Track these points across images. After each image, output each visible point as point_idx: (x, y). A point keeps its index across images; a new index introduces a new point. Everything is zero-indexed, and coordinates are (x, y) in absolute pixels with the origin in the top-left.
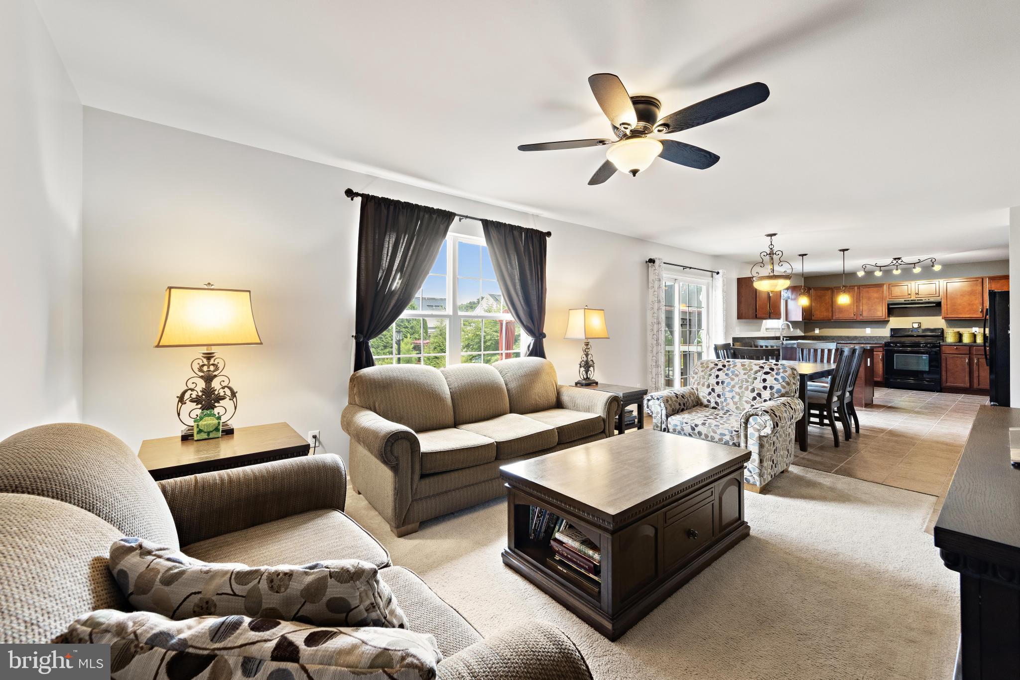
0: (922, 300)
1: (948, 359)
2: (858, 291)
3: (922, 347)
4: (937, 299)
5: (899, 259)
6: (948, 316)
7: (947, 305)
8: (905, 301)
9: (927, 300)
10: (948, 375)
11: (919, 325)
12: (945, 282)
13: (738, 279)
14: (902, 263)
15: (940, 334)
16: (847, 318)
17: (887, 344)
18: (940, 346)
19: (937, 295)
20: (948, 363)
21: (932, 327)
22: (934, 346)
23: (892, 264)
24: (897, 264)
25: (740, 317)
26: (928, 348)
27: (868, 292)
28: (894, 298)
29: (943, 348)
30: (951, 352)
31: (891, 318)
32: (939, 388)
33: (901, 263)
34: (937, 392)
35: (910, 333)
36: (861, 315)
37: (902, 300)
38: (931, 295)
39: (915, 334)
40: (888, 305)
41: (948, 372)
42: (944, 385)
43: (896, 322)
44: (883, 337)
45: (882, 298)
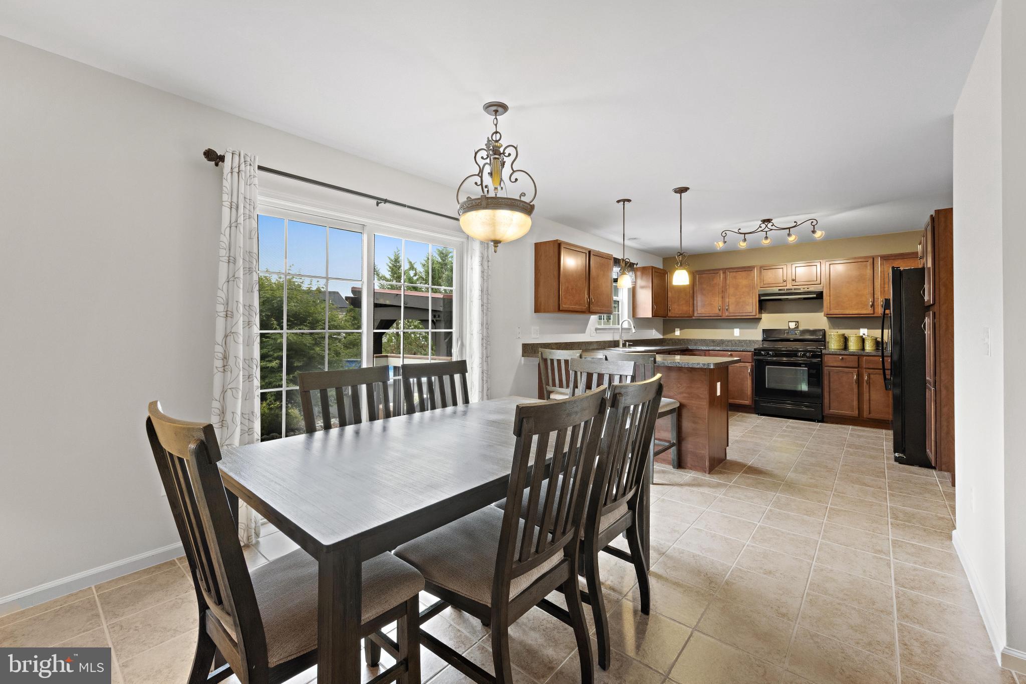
0: (800, 289)
1: (831, 374)
2: (724, 276)
3: (800, 357)
4: (817, 288)
5: (769, 221)
6: (832, 312)
7: (830, 296)
8: (780, 290)
9: (806, 290)
10: (831, 398)
11: (796, 325)
12: (828, 264)
13: (537, 245)
14: (773, 228)
15: (821, 338)
16: (711, 315)
17: (757, 352)
18: (821, 356)
19: (818, 282)
20: (832, 380)
21: (811, 329)
22: (815, 356)
23: (760, 229)
24: (767, 229)
25: (537, 310)
26: (809, 357)
27: (735, 277)
28: (766, 286)
29: (826, 358)
30: (835, 364)
31: (763, 315)
32: (820, 417)
33: (771, 228)
34: (819, 421)
35: (785, 336)
36: (727, 310)
37: (776, 290)
38: (810, 283)
39: (792, 337)
40: (760, 296)
41: (831, 393)
42: (827, 412)
43: (771, 321)
44: (753, 341)
45: (752, 287)
